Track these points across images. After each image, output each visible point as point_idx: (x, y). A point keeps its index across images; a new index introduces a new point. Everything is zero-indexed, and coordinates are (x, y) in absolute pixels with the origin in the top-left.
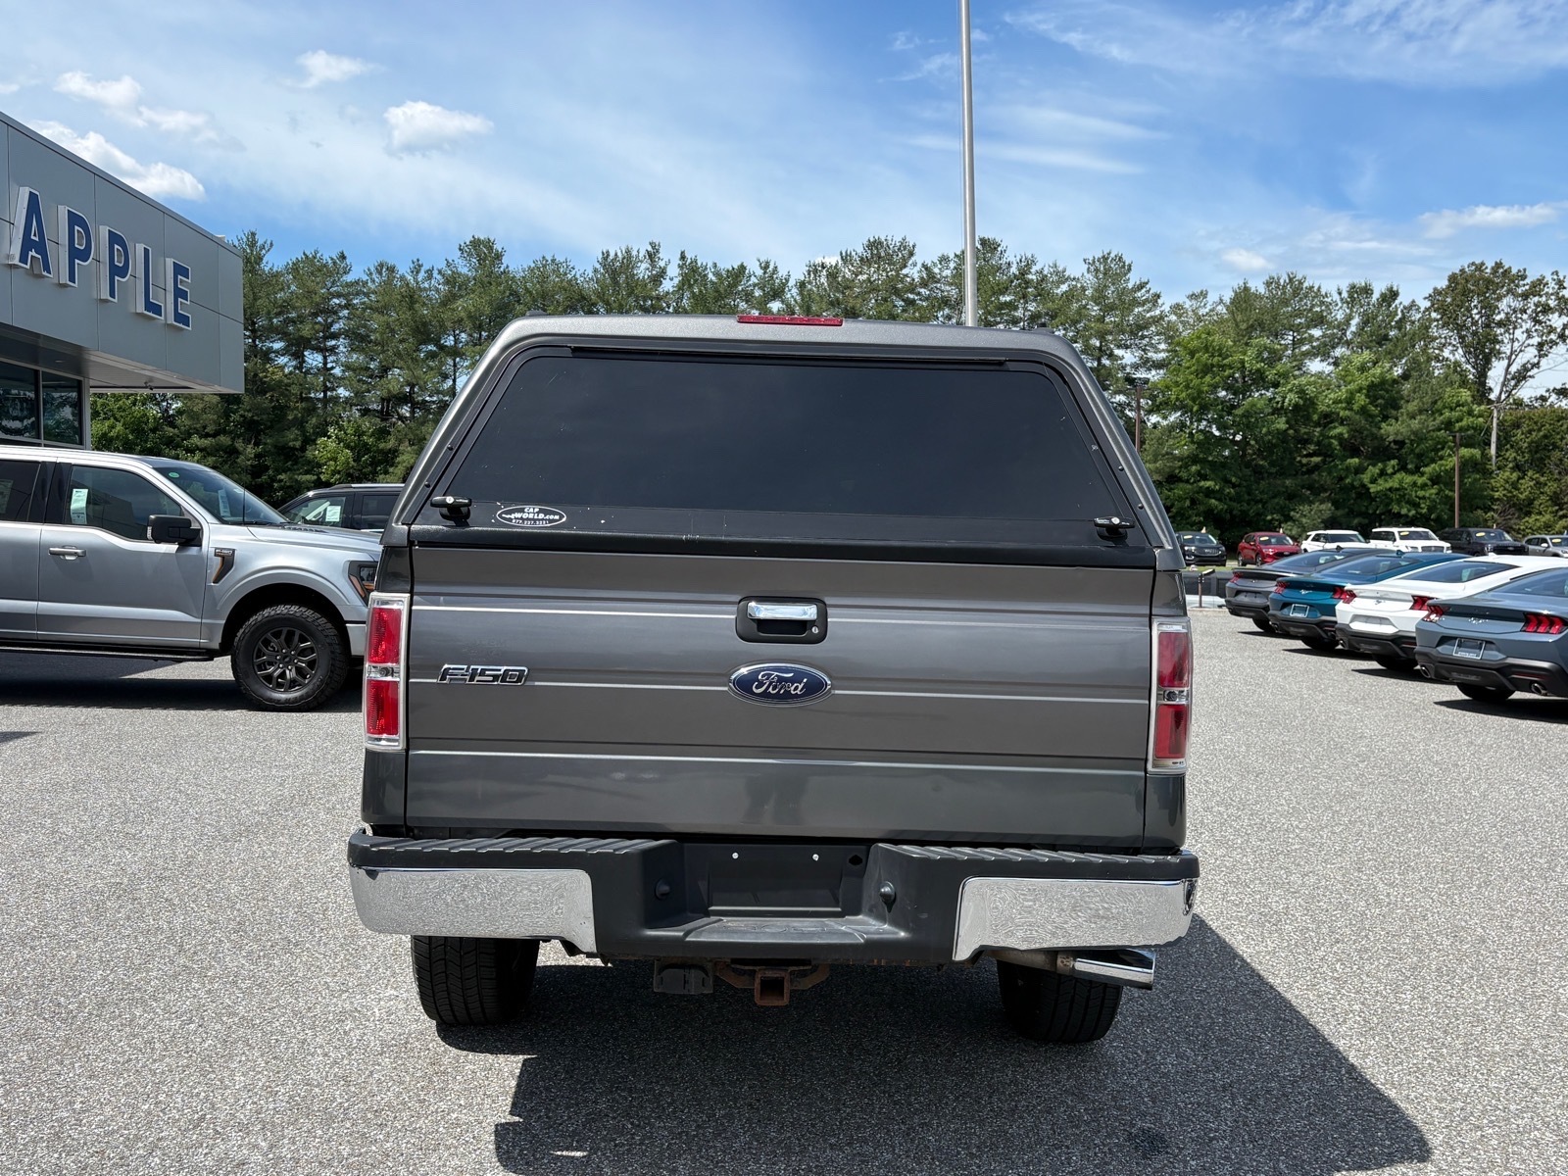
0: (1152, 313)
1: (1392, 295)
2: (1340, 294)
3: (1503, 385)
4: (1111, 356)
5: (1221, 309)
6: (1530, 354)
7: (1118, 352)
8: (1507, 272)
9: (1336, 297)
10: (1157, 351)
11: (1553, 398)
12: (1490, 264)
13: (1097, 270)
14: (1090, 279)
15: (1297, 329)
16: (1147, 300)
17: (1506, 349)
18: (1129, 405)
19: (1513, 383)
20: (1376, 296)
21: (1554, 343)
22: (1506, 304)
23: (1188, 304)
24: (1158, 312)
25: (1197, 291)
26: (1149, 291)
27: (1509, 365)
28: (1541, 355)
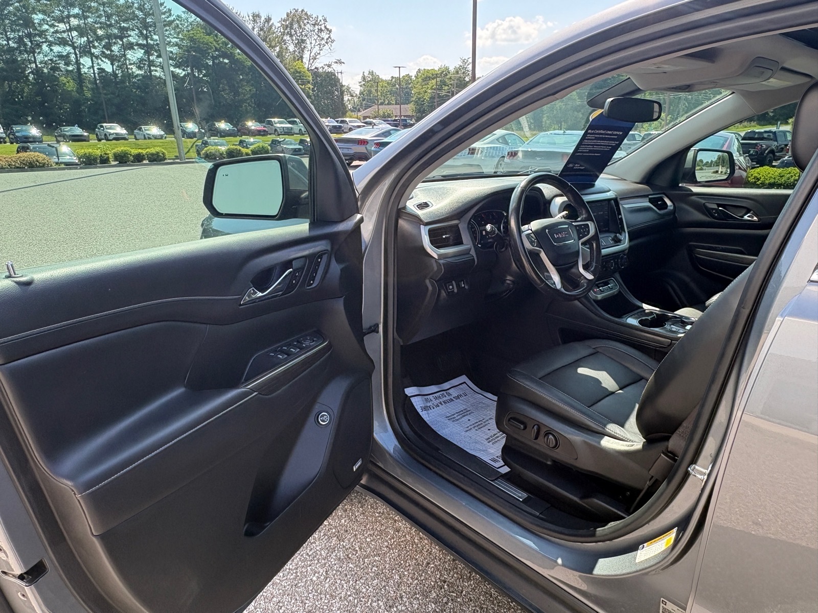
0: (170, 19)
1: (268, 20)
2: (249, 16)
3: (309, 61)
6: (316, 49)
8: (306, 14)
9: (247, 18)
10: (175, 38)
11: (326, 68)
12: (300, 10)
16: (166, 12)
17: (309, 46)
19: (312, 60)
20: (263, 19)
21: (325, 45)
22: (308, 27)
24: (171, 18)
26: (165, 7)
27: (311, 53)
28: (321, 50)
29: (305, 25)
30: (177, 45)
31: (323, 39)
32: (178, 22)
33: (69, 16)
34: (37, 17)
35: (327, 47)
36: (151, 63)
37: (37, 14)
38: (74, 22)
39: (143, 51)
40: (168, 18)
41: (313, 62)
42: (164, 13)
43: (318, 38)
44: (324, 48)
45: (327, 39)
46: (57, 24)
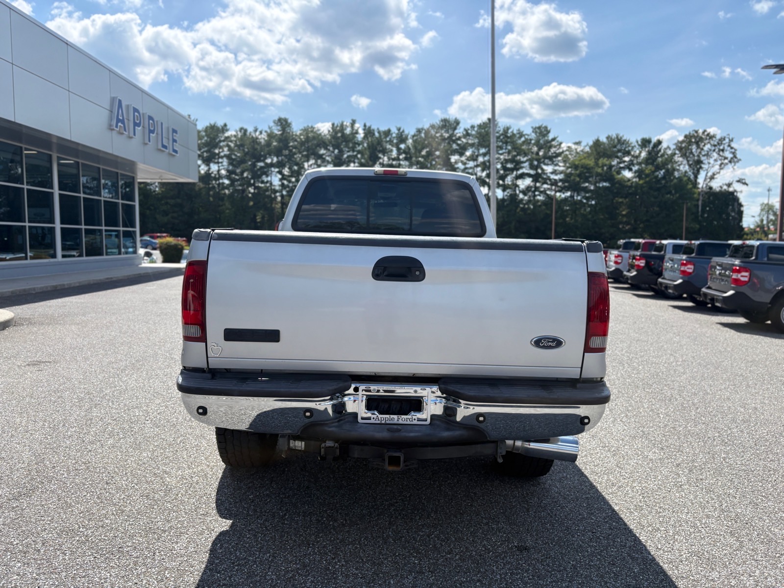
0: (559, 151)
1: (659, 142)
2: (637, 142)
3: (705, 181)
5: (587, 149)
6: (716, 168)
7: (545, 167)
8: (708, 134)
10: (560, 167)
11: (725, 187)
12: (701, 131)
13: (536, 132)
14: (533, 136)
17: (705, 166)
19: (709, 180)
20: (651, 145)
24: (561, 150)
26: (557, 141)
27: (707, 173)
28: (721, 169)
29: (704, 146)
30: (561, 173)
31: (726, 158)
32: (567, 153)
33: (477, 156)
34: (454, 158)
35: (730, 166)
36: (537, 189)
37: (454, 155)
38: (481, 159)
39: (531, 179)
40: (558, 149)
41: (709, 182)
42: (555, 147)
43: (720, 158)
44: (726, 167)
45: (732, 158)
46: (468, 162)
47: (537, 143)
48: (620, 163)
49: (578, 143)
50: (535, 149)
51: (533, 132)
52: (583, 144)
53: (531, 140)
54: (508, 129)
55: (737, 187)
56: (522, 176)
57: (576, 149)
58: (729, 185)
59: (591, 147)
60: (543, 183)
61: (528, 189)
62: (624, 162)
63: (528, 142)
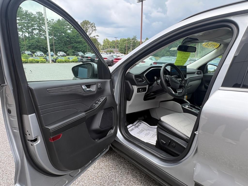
4: (41, 27)
5: (56, 22)
6: (91, 32)
7: (42, 27)
12: (87, 20)
13: (38, 14)
14: (37, 15)
15: (66, 26)
17: (89, 31)
18: (45, 34)
23: (51, 21)
25: (52, 19)
27: (89, 33)
29: (88, 25)
39: (38, 31)
44: (93, 31)
47: (39, 18)
48: (67, 28)
49: (53, 20)
50: (38, 20)
51: (37, 14)
52: (55, 20)
53: (36, 17)
54: (27, 11)
55: (97, 37)
56: (35, 29)
57: (52, 22)
58: (94, 37)
59: (57, 21)
60: (43, 32)
61: (37, 33)
62: (68, 27)
63: (35, 17)
